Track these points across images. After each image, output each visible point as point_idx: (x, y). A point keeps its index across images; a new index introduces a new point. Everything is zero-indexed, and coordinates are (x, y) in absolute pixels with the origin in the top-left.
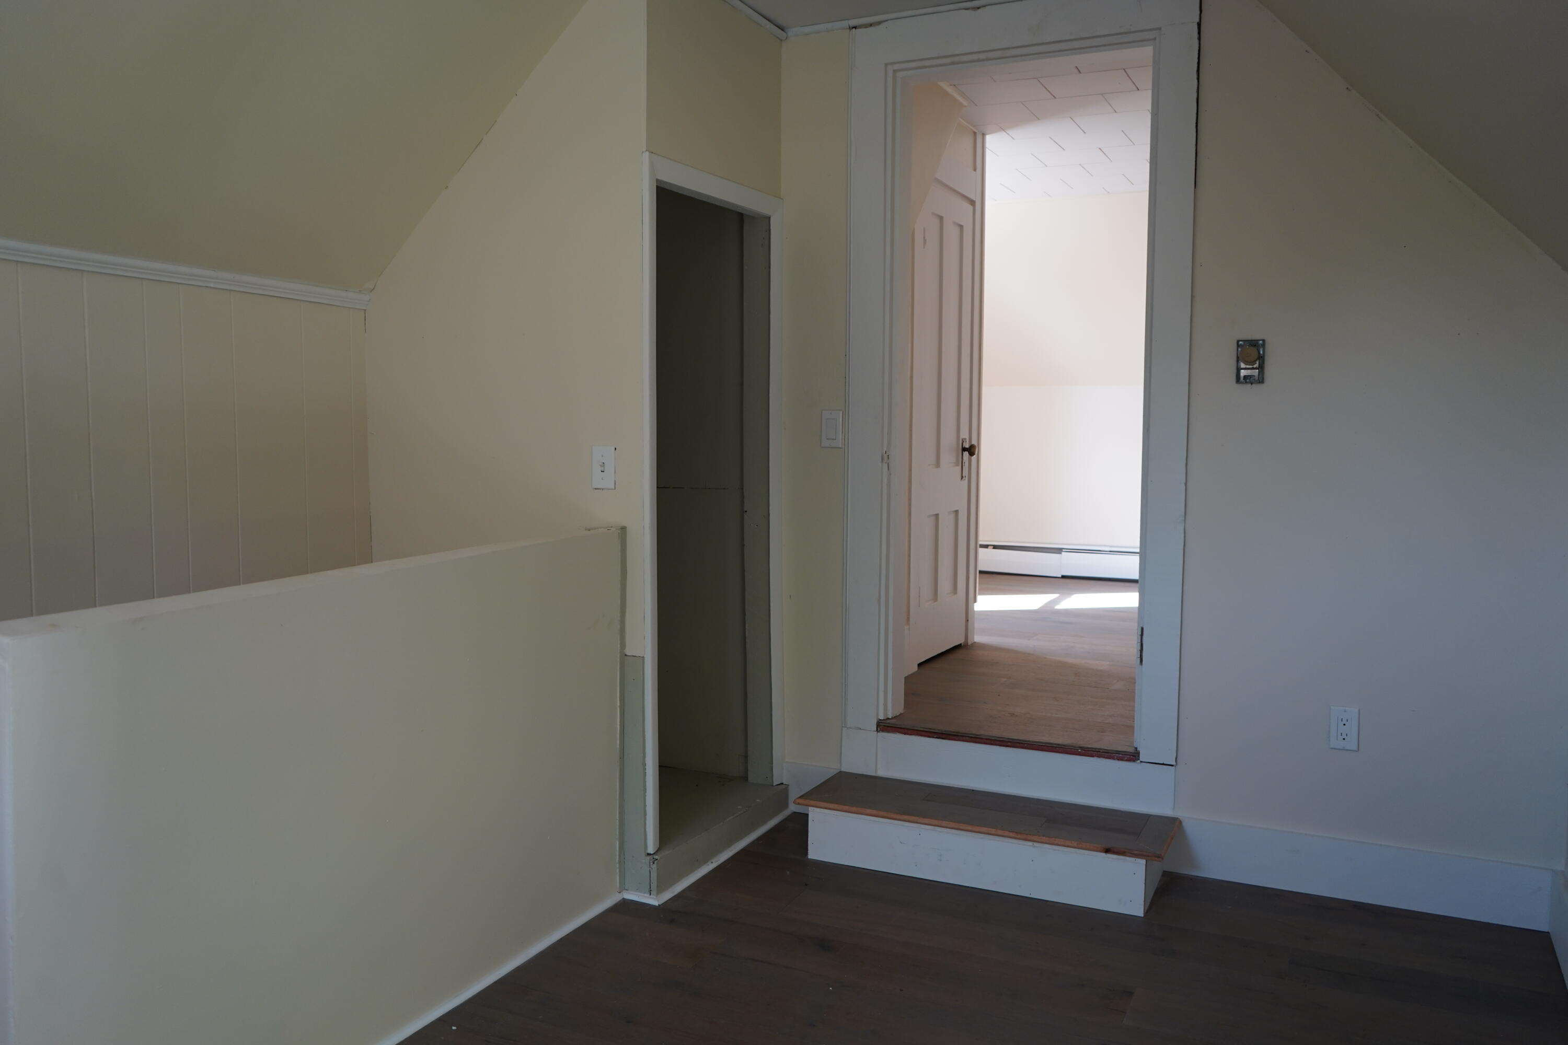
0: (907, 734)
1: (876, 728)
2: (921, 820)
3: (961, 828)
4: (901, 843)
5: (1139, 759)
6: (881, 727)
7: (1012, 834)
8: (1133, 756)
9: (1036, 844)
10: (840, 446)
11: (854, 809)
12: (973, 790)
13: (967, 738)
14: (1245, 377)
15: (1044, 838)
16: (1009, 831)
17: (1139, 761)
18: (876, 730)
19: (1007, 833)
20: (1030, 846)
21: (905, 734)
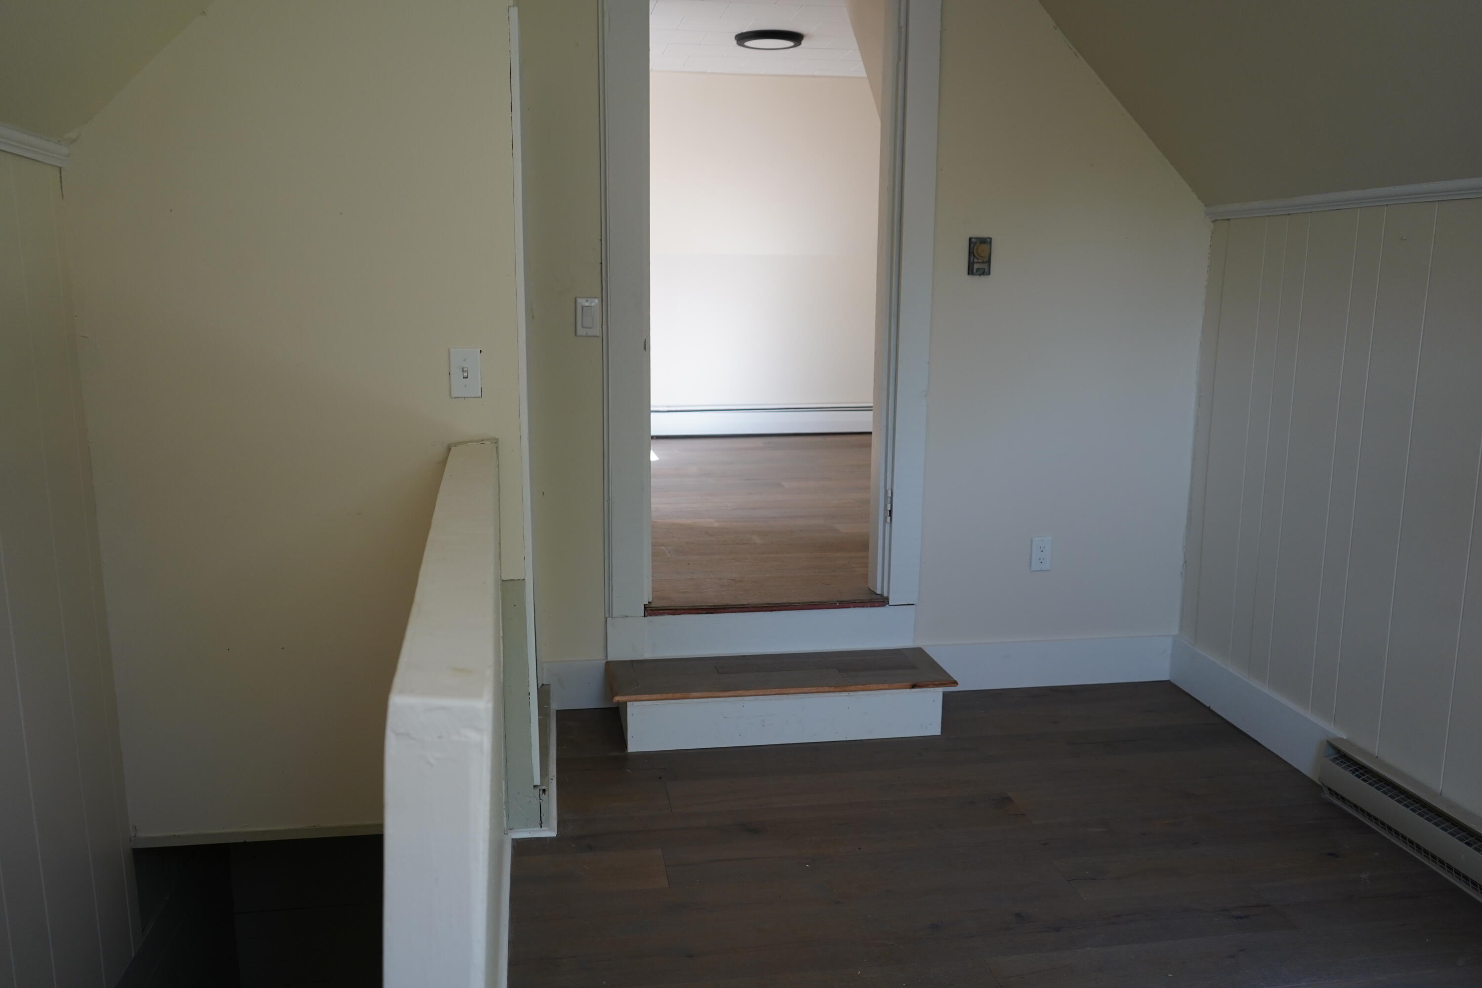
0: (676, 614)
1: (643, 613)
2: (746, 693)
3: (785, 692)
4: (725, 717)
5: (888, 604)
6: (649, 612)
7: (832, 689)
8: (882, 601)
9: (851, 693)
10: (598, 335)
11: (678, 695)
12: (744, 656)
13: (735, 609)
14: (978, 270)
15: (860, 686)
16: (829, 687)
17: (888, 605)
18: (643, 615)
19: (827, 689)
20: (846, 696)
21: (673, 615)
